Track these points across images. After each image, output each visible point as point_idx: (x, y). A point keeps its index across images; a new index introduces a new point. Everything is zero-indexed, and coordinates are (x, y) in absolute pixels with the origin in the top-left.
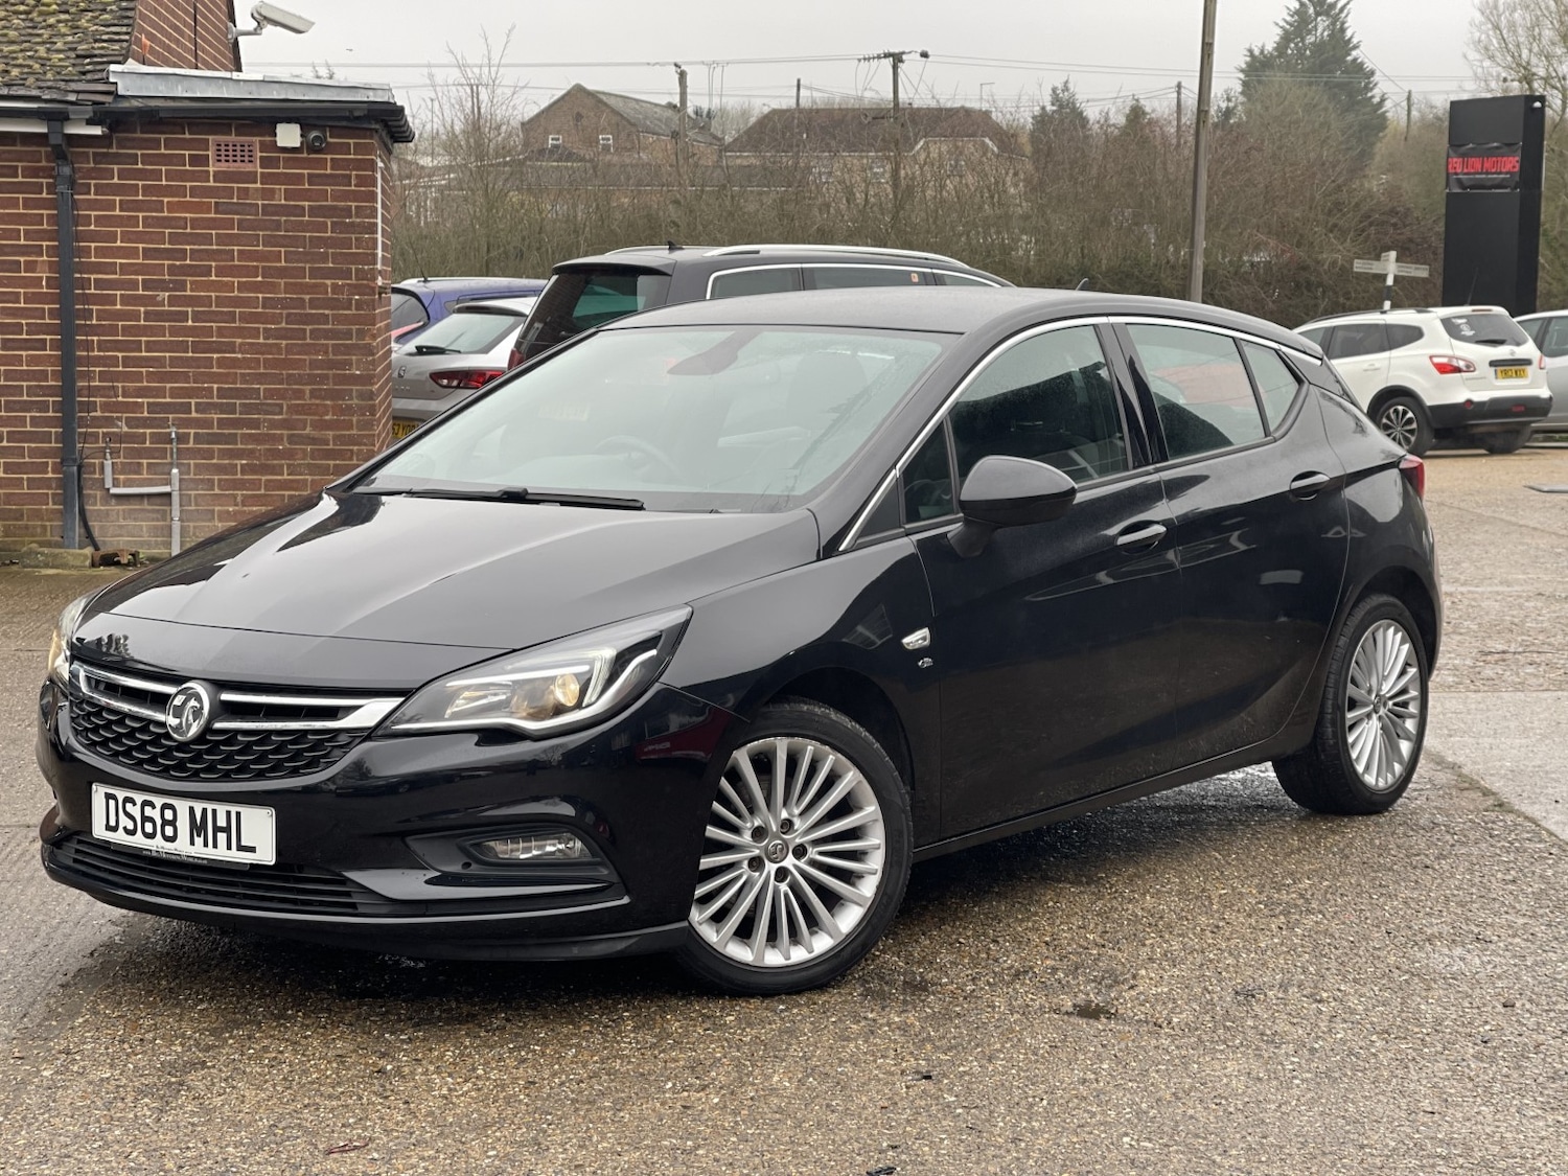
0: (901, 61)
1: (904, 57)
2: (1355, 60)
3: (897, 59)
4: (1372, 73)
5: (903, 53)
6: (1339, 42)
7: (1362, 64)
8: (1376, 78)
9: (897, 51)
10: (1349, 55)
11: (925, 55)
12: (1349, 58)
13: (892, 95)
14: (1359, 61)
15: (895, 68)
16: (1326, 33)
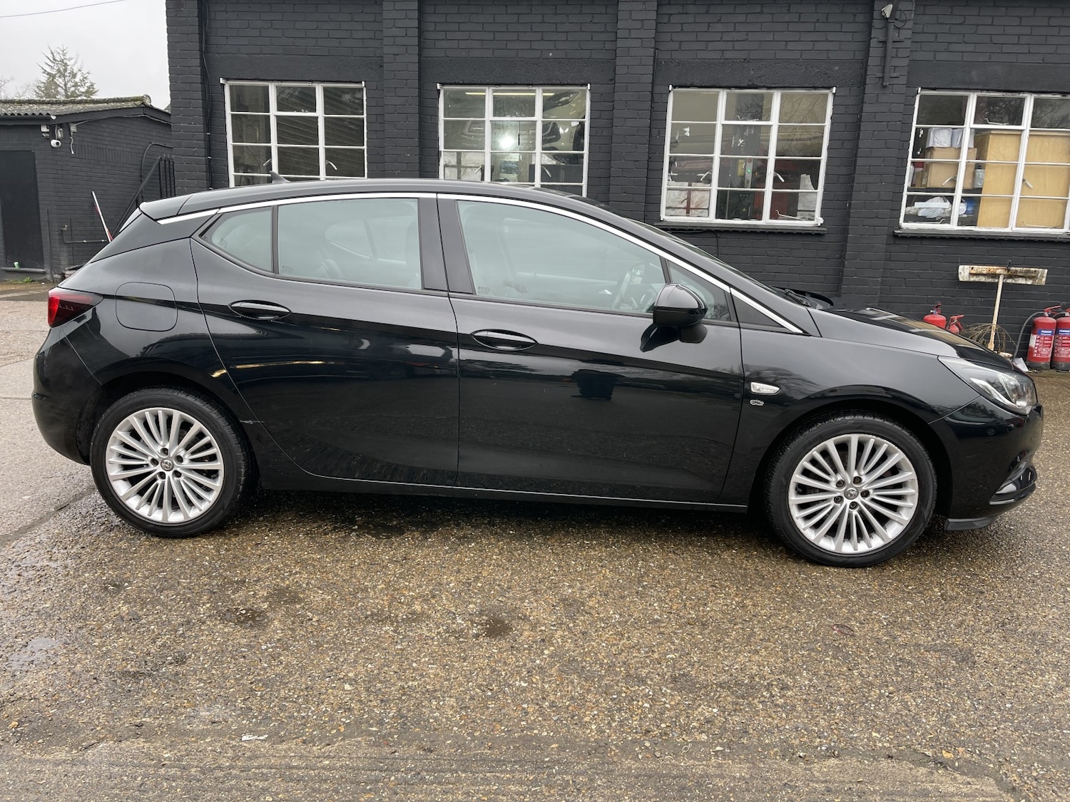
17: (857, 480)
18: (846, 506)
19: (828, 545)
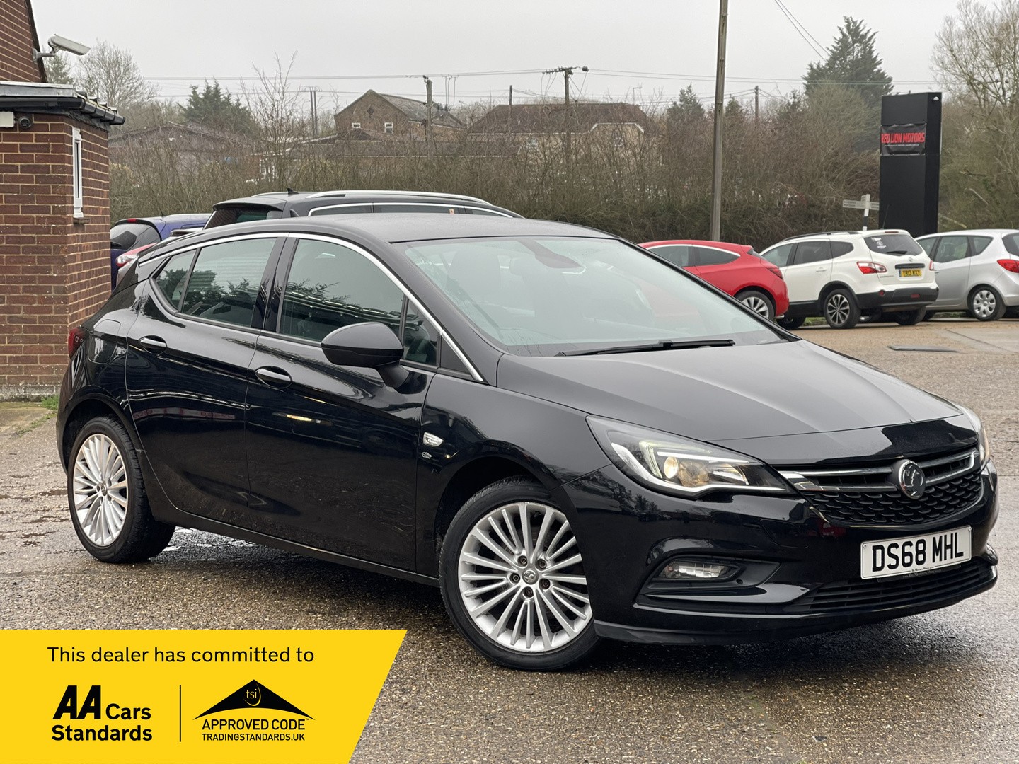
0: (571, 73)
1: (573, 71)
2: (879, 71)
3: (568, 72)
4: (890, 79)
5: (572, 68)
6: (869, 60)
7: (884, 74)
8: (892, 83)
9: (567, 67)
10: (875, 68)
11: (585, 69)
12: (876, 70)
13: (564, 95)
14: (882, 72)
15: (566, 78)
16: (860, 54)
17: (541, 564)
18: (519, 588)
19: (486, 626)
